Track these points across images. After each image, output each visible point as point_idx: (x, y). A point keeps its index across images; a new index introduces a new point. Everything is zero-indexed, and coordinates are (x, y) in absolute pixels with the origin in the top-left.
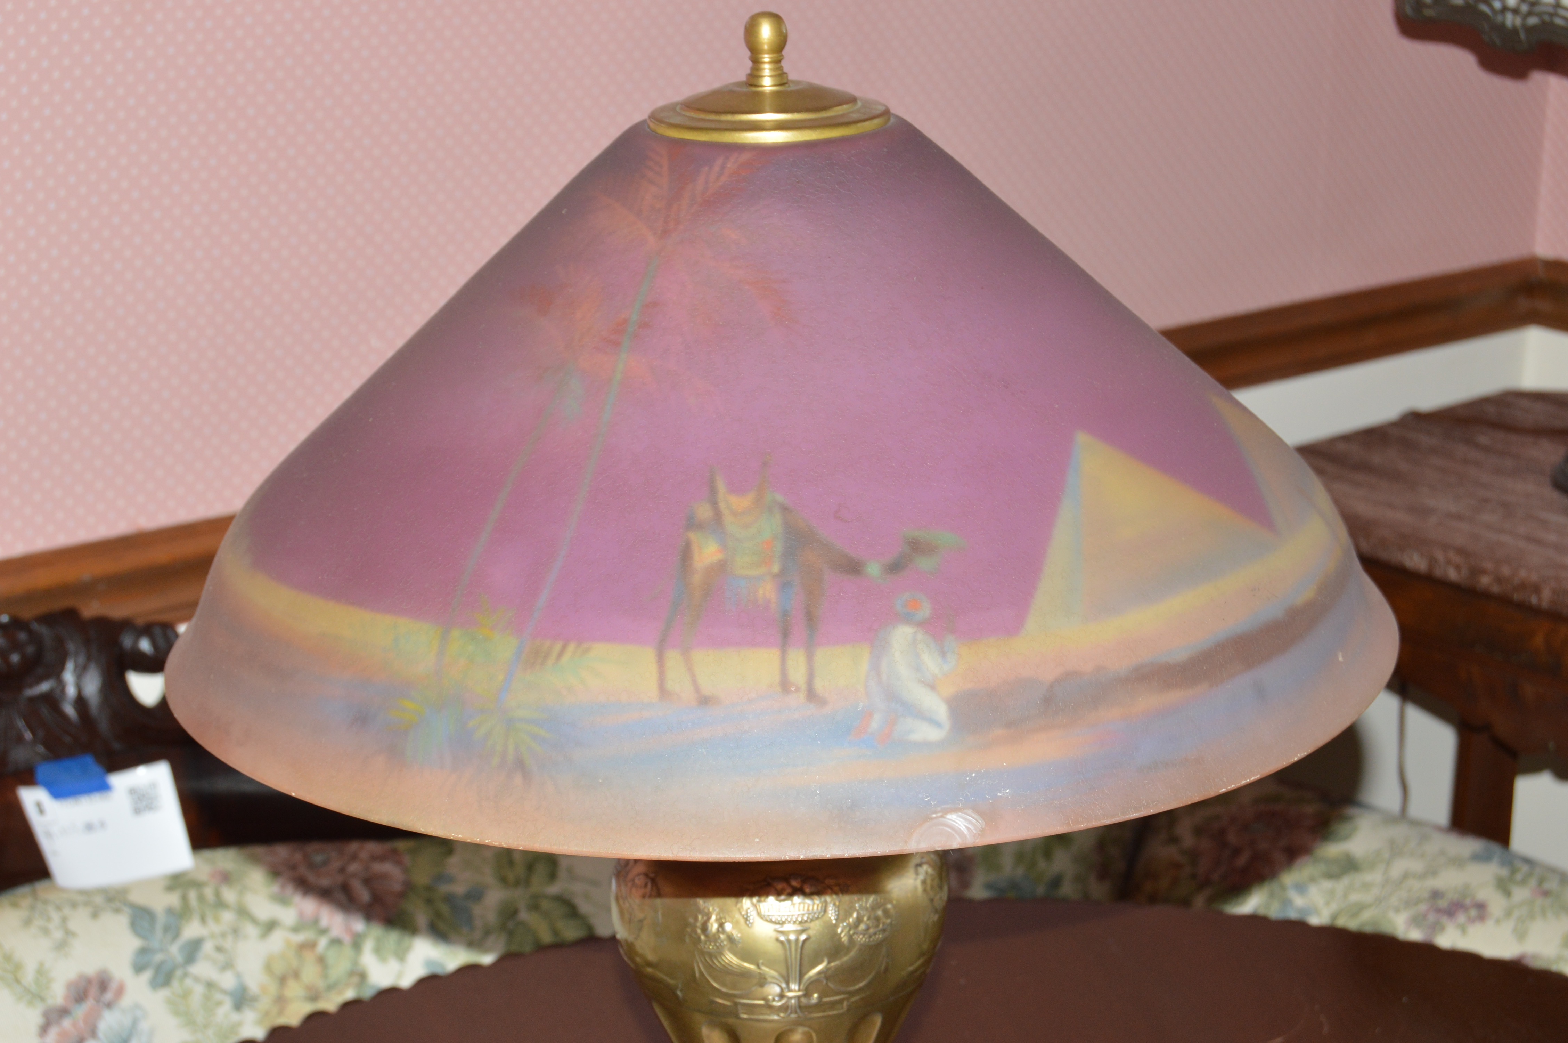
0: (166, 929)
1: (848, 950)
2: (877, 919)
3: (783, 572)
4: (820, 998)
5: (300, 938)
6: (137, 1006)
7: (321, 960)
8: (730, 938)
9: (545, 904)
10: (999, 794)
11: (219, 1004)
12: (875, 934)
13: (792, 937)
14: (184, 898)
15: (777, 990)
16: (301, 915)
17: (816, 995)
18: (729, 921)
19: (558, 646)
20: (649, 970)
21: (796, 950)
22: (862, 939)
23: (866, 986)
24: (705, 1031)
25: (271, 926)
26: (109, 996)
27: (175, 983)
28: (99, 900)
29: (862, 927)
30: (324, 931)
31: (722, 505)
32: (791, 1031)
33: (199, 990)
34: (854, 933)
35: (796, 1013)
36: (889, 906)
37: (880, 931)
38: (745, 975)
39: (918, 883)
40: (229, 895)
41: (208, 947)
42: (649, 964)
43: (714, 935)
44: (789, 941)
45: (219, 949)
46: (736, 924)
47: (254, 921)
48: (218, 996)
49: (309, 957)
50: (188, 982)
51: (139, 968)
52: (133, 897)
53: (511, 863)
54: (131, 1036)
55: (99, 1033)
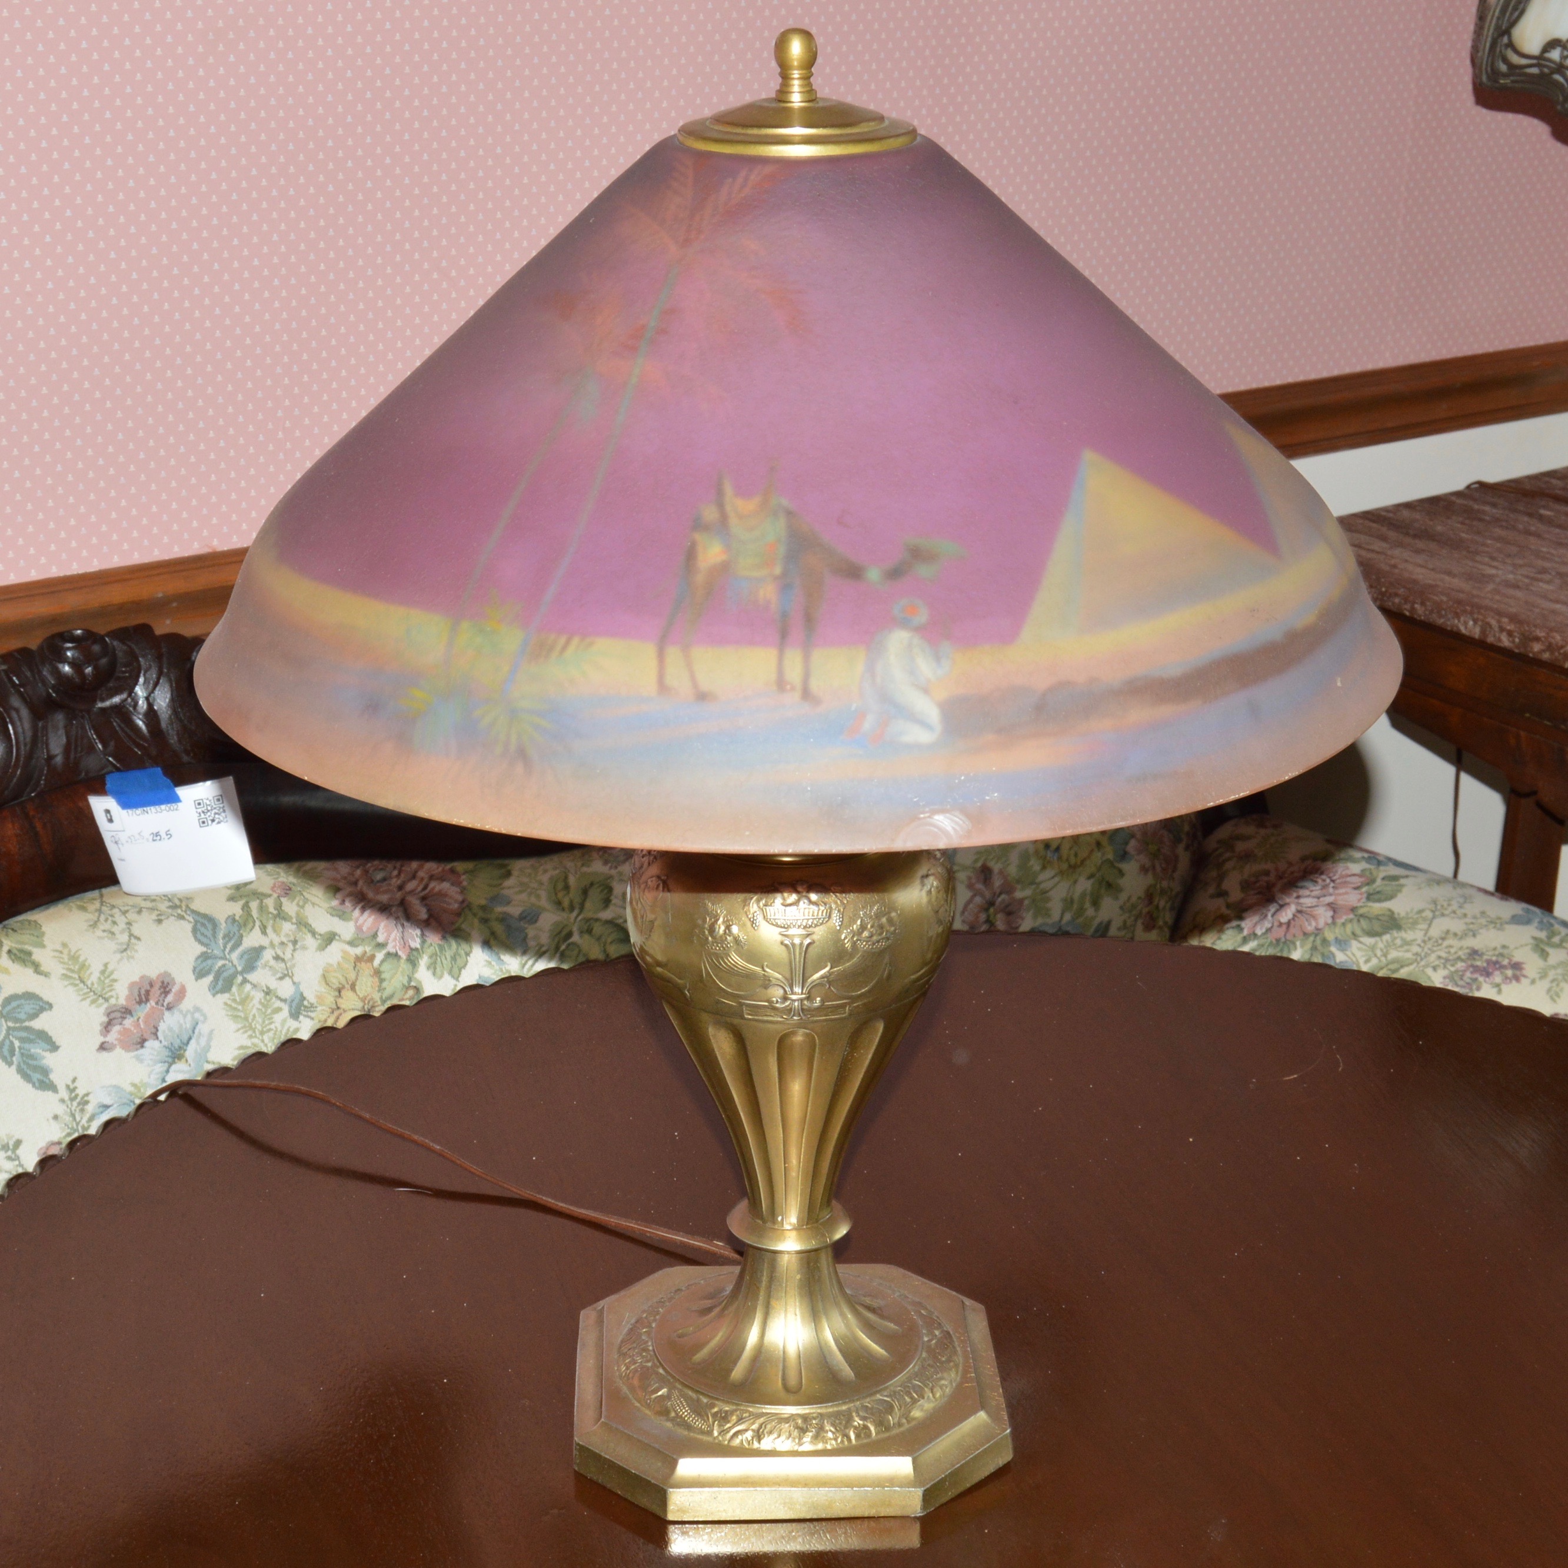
0: (227, 937)
1: (851, 955)
2: (881, 927)
3: (785, 574)
4: (822, 1001)
5: (359, 951)
6: (197, 1009)
7: (377, 972)
8: (736, 940)
9: (597, 929)
10: (987, 798)
11: (279, 1010)
12: (878, 942)
13: (797, 941)
14: (246, 907)
15: (781, 992)
16: (359, 929)
17: (818, 999)
18: (736, 924)
19: (562, 640)
20: (659, 969)
21: (800, 954)
22: (865, 946)
23: (869, 991)
24: (711, 1031)
25: (330, 938)
26: (170, 998)
27: (234, 989)
28: (163, 906)
29: (866, 934)
30: (381, 946)
31: (728, 508)
32: (794, 1033)
33: (258, 996)
34: (857, 940)
35: (799, 1015)
36: (893, 914)
37: (883, 939)
38: (750, 976)
39: (924, 893)
40: (290, 907)
41: (268, 955)
42: (659, 964)
43: (721, 937)
44: (793, 945)
45: (277, 958)
46: (742, 927)
47: (313, 933)
48: (278, 1004)
49: (366, 969)
50: (248, 987)
51: (200, 974)
52: (197, 905)
53: (567, 887)
54: (190, 1039)
55: (160, 1034)
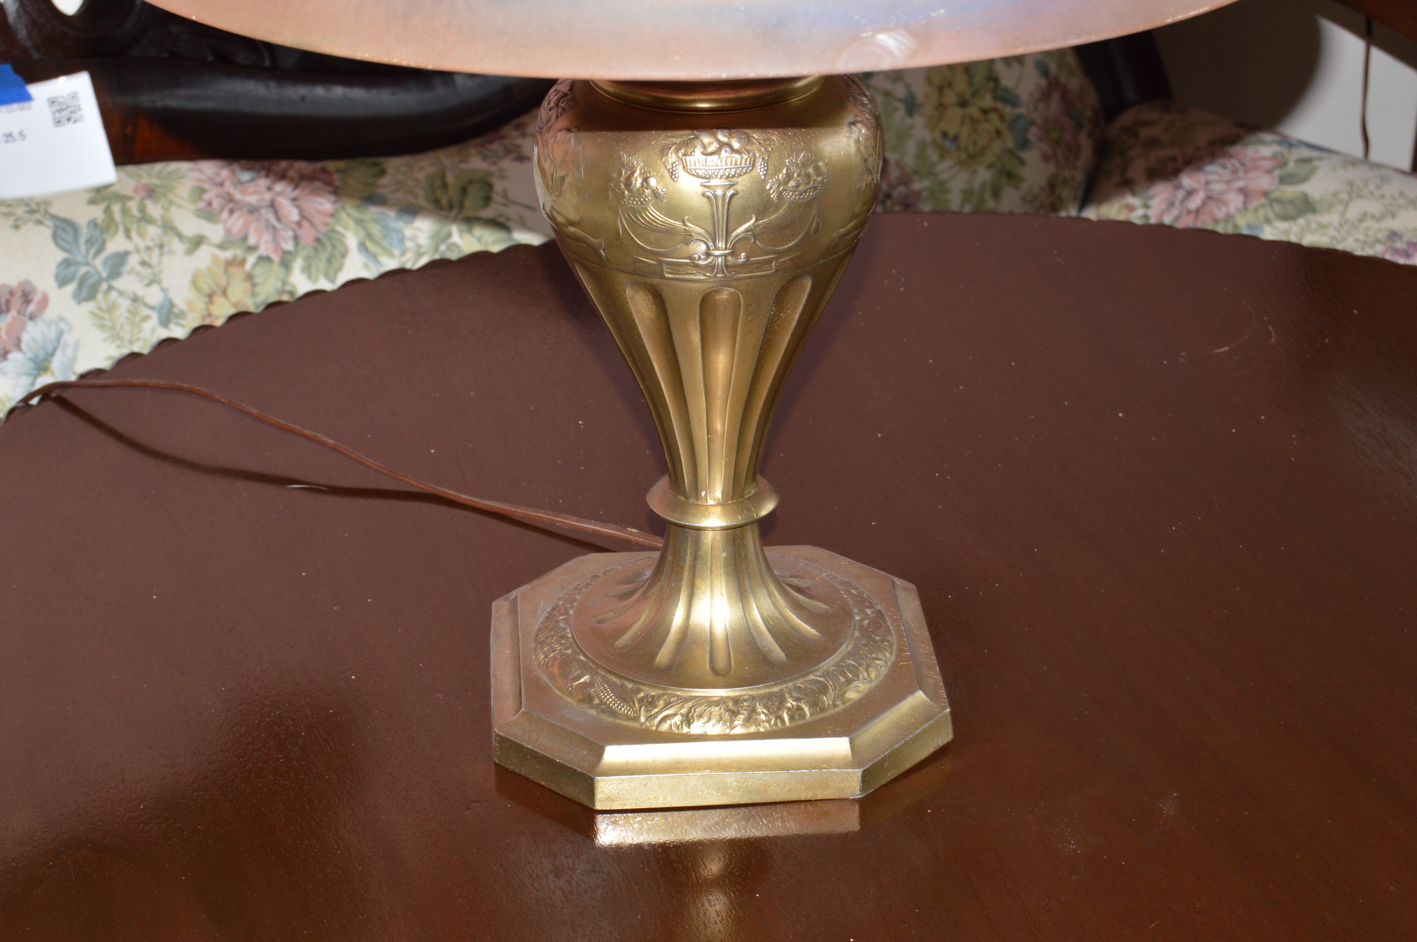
0: (90, 242)
1: (777, 207)
2: (808, 176)
4: (748, 257)
5: (229, 254)
6: (61, 319)
7: (249, 277)
8: (655, 193)
10: (933, 15)
11: (146, 318)
12: (805, 192)
13: (719, 192)
14: (108, 210)
15: (703, 247)
16: (228, 231)
17: (743, 254)
18: (654, 176)
20: (572, 229)
21: (723, 206)
22: (791, 196)
23: (796, 245)
24: (629, 292)
25: (198, 241)
26: (32, 308)
27: (100, 297)
28: (20, 211)
29: (792, 183)
30: (252, 249)
32: (717, 292)
33: (125, 304)
34: (784, 190)
35: (723, 272)
36: (821, 164)
37: (810, 188)
38: (670, 232)
39: (852, 142)
40: (154, 210)
41: (133, 261)
42: (572, 223)
43: (638, 190)
44: (716, 196)
45: (144, 263)
46: (660, 178)
47: (180, 236)
48: (146, 312)
49: (237, 274)
50: (114, 295)
51: (62, 281)
52: (55, 209)
53: (445, 185)
54: (55, 350)
55: (23, 346)
